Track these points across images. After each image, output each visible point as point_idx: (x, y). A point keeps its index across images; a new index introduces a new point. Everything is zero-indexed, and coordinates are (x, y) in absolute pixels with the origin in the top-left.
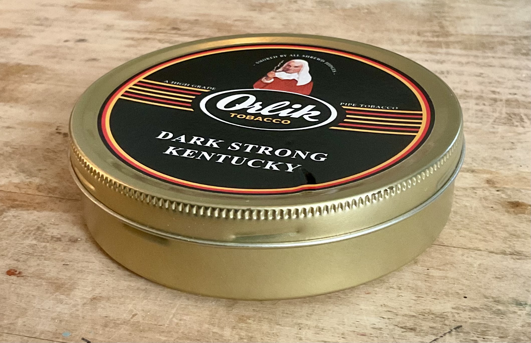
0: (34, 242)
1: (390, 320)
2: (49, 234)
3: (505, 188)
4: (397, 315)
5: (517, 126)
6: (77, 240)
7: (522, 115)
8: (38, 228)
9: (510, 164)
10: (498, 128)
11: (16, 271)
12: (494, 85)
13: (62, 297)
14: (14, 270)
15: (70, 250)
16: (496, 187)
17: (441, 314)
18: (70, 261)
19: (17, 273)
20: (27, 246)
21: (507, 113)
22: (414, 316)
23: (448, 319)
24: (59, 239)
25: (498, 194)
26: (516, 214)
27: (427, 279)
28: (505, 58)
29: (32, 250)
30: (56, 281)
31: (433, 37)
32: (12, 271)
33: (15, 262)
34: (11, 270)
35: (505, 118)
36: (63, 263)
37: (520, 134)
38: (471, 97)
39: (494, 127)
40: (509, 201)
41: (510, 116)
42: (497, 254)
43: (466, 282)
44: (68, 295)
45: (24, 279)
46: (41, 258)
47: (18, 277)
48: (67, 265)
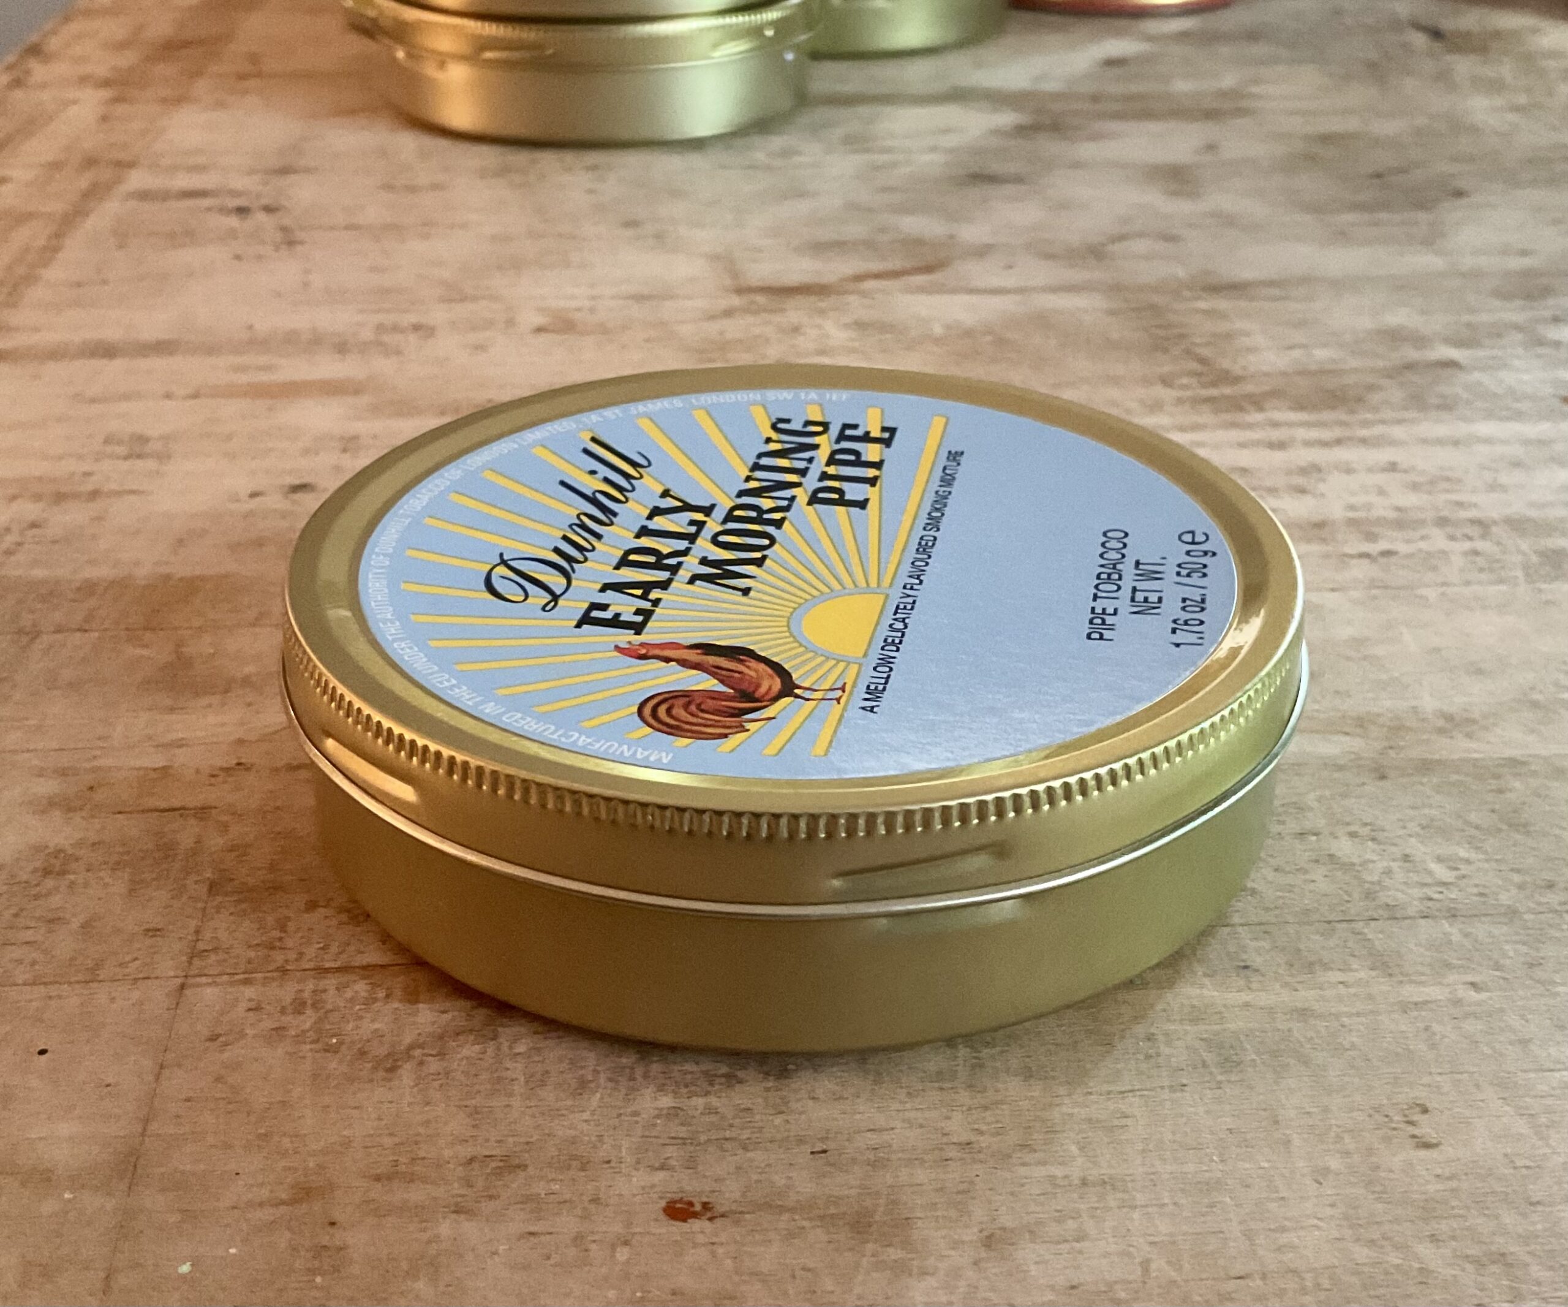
10: (1550, 590)
11: (691, 1204)
12: (1445, 487)
13: (894, 1254)
14: (681, 1201)
15: (794, 1105)
18: (822, 1138)
19: (698, 1208)
20: (656, 1117)
21: (1536, 552)
29: (684, 1129)
30: (832, 1210)
31: (1204, 386)
32: (678, 1205)
33: (661, 1175)
34: (675, 1202)
35: (1542, 563)
36: (806, 1148)
38: (1422, 523)
39: (1539, 590)
41: (1550, 558)
44: (907, 1244)
45: (737, 1223)
46: (728, 1145)
47: (711, 1219)
48: (824, 1152)
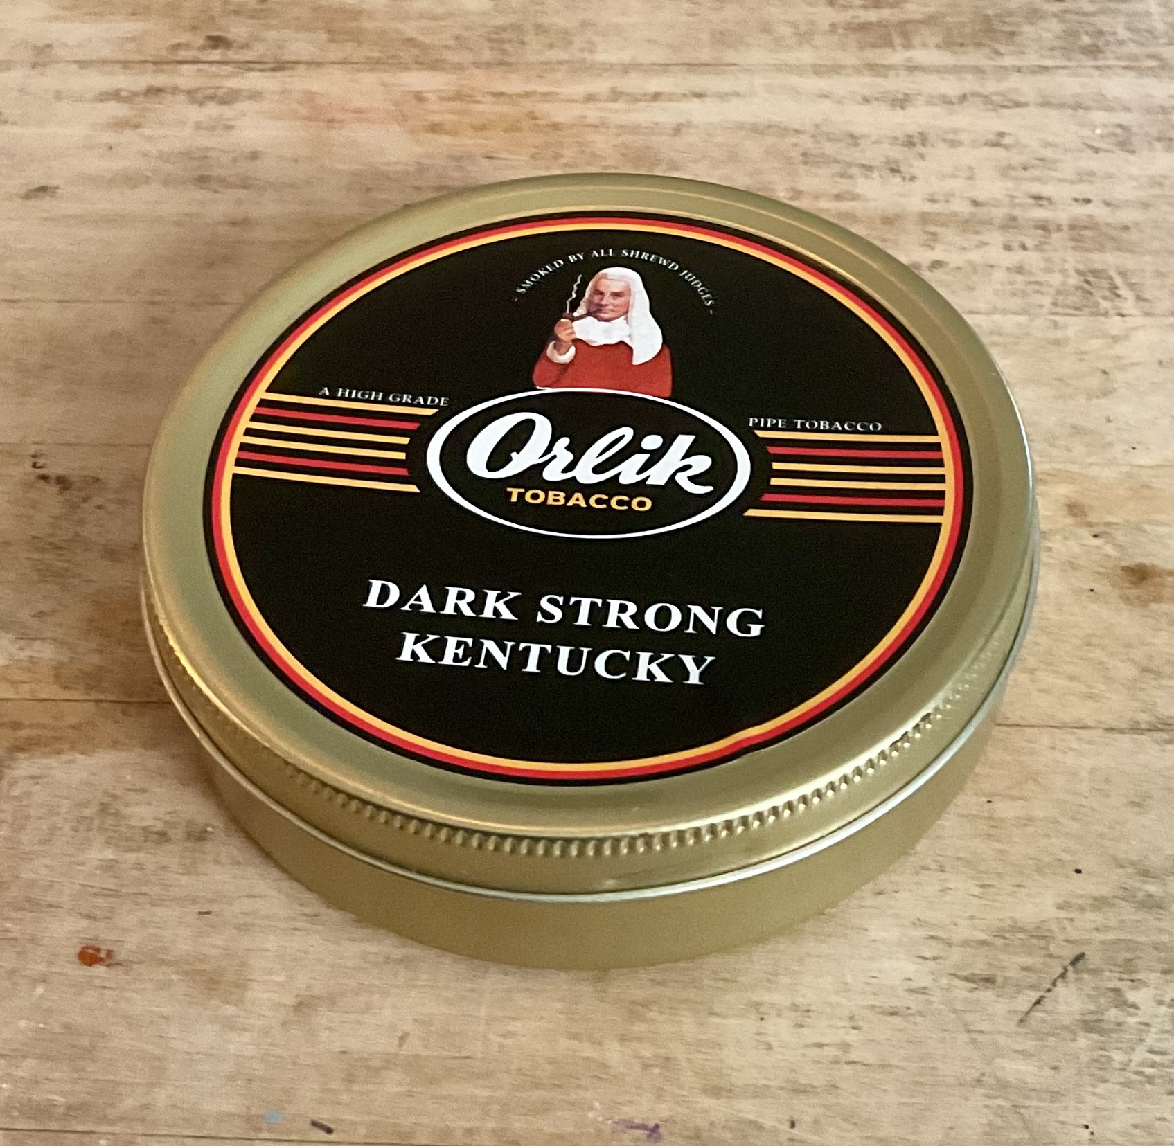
0: (109, 854)
1: (939, 961)
2: (133, 822)
3: (1108, 524)
4: (950, 945)
5: (1106, 314)
6: (206, 832)
7: (1113, 273)
8: (104, 809)
9: (1110, 444)
10: (1065, 327)
11: (99, 950)
12: (1036, 173)
13: (230, 1010)
14: (92, 946)
15: (200, 867)
16: (1090, 525)
17: (1038, 928)
18: (212, 901)
19: (103, 954)
20: (96, 869)
21: (1079, 272)
22: (983, 943)
23: (1053, 938)
24: (163, 837)
25: (1097, 547)
26: (1144, 603)
27: (993, 831)
28: (1046, 68)
29: (114, 881)
30: (198, 966)
32: (90, 951)
34: (88, 948)
35: (1078, 288)
36: (196, 908)
37: (1116, 339)
38: (989, 224)
39: (1056, 325)
40: (1125, 564)
41: (1088, 282)
42: (1121, 731)
43: (1074, 827)
44: (239, 1002)
45: (127, 971)
46: (142, 899)
47: (108, 966)
48: (208, 913)
